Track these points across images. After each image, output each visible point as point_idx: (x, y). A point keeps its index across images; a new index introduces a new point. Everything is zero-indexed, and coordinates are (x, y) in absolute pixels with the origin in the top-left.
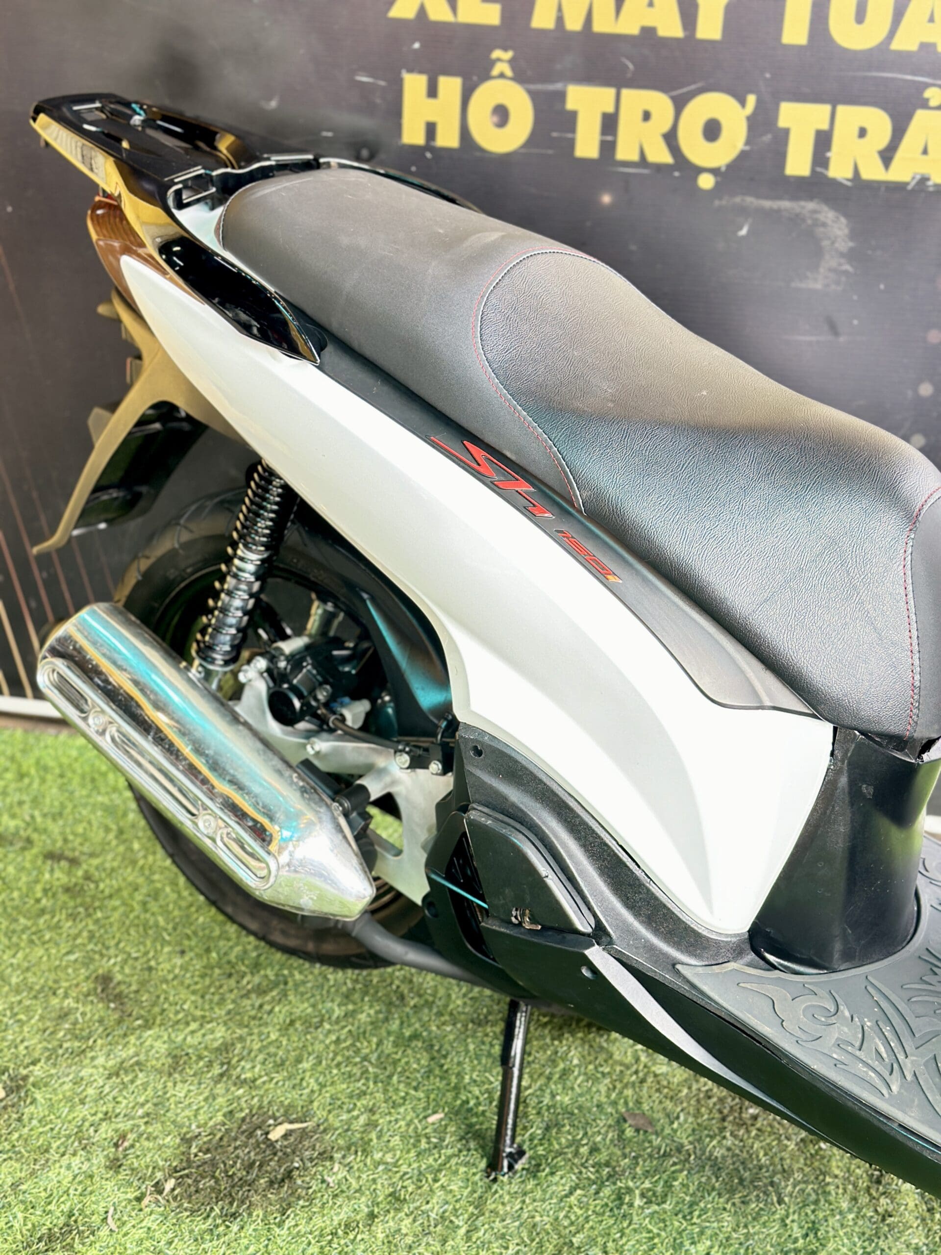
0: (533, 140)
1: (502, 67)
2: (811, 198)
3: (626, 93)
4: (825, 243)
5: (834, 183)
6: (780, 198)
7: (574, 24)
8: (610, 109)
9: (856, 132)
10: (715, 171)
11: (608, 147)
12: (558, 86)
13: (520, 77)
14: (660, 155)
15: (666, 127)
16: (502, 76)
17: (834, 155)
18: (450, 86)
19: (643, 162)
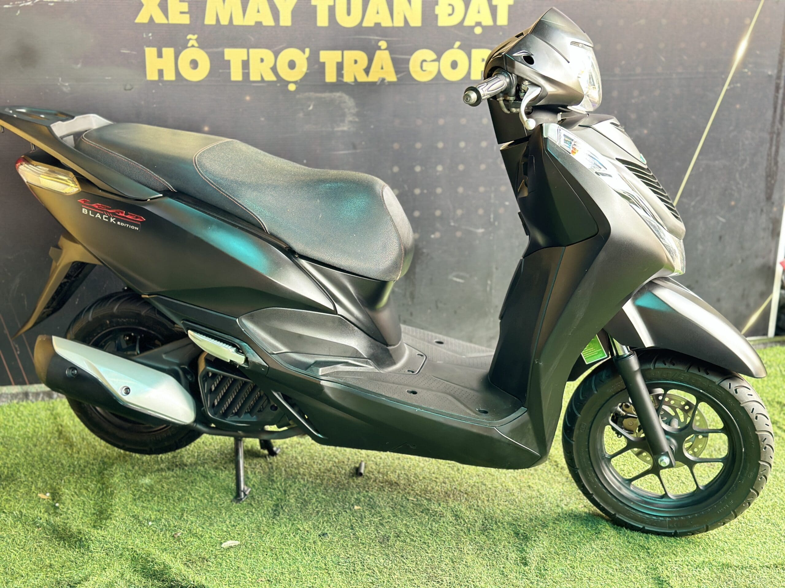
0: (211, 73)
1: (193, 42)
2: (338, 91)
3: (251, 51)
4: (346, 110)
5: (347, 84)
6: (324, 92)
7: (224, 21)
8: (245, 58)
9: (353, 62)
10: (295, 83)
11: (246, 75)
13: (202, 46)
14: (270, 77)
15: (272, 65)
16: (193, 46)
17: (345, 72)
18: (168, 52)
19: (263, 80)
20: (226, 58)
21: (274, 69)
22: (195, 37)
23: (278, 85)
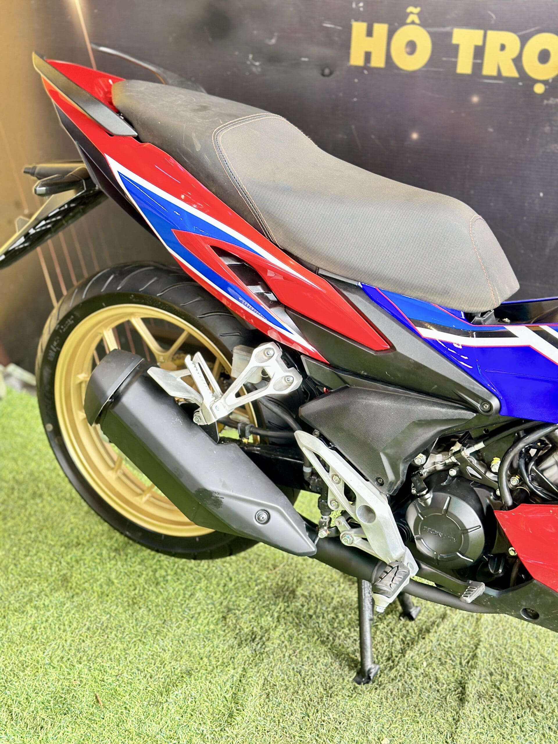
0: (432, 62)
12: (448, 29)
13: (424, 24)
19: (499, 76)
20: (455, 41)
21: (518, 61)
22: (417, 10)
23: (520, 84)
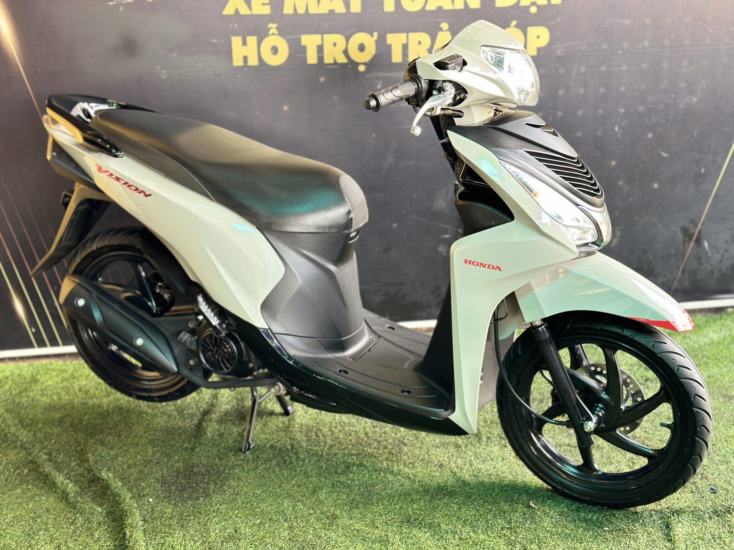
0: (289, 59)
1: (273, 31)
3: (326, 36)
6: (391, 72)
7: (301, 11)
8: (320, 43)
9: (417, 43)
10: (365, 64)
11: (321, 58)
12: (297, 36)
14: (342, 59)
15: (343, 48)
16: (273, 34)
17: (409, 51)
18: (252, 40)
19: (335, 63)
20: (303, 43)
21: (346, 52)
22: (275, 25)
